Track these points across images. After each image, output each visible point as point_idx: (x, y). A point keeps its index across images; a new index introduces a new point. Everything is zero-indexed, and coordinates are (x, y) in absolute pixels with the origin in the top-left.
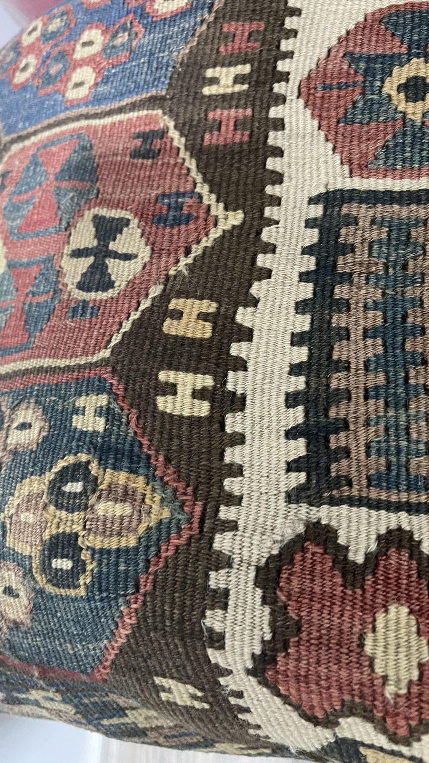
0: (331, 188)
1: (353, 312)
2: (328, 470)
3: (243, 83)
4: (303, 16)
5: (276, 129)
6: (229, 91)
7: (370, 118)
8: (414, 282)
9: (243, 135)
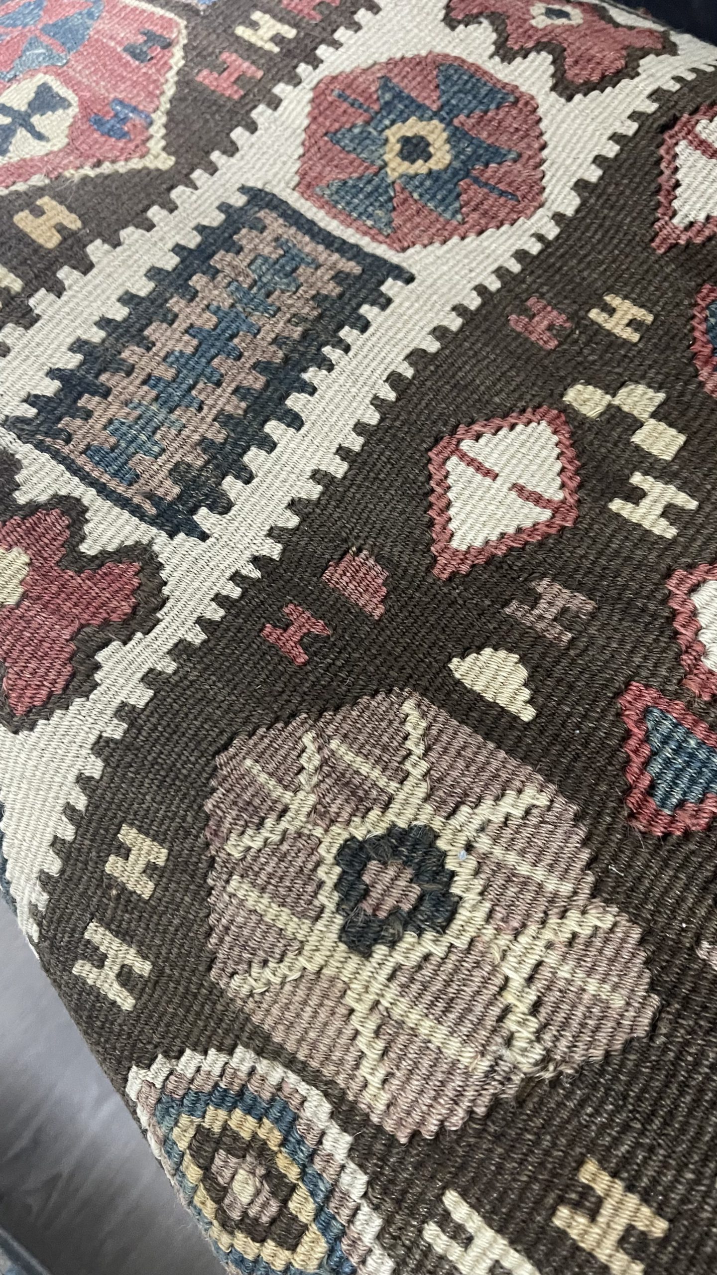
0: (268, 189)
1: (193, 304)
2: (60, 419)
3: (277, 44)
4: (378, 17)
5: (269, 105)
6: (260, 44)
7: (355, 149)
8: (266, 310)
9: (236, 92)
